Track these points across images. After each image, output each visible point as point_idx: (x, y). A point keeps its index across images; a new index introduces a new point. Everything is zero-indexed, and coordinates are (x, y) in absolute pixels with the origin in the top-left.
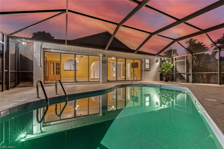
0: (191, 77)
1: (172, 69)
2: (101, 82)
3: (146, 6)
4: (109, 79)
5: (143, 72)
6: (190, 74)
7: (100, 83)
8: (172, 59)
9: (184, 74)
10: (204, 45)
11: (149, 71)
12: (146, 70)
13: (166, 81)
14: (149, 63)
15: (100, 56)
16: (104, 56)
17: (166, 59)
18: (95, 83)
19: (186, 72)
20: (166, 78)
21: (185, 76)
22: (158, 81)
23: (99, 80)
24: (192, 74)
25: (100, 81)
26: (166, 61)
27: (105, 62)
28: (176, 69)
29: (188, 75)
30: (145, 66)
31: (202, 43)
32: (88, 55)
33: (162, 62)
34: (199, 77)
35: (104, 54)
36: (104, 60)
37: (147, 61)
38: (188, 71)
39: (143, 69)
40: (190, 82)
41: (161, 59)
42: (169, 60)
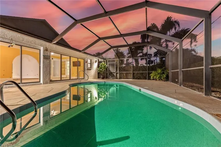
0: (118, 75)
1: (107, 69)
2: (42, 82)
3: (109, 17)
4: (53, 78)
5: (86, 71)
6: (118, 73)
7: (41, 84)
8: (106, 61)
9: (114, 73)
10: (124, 54)
11: (91, 69)
12: (88, 69)
13: (103, 78)
14: (90, 63)
15: (40, 50)
16: (46, 50)
17: (102, 61)
18: (32, 85)
19: (115, 71)
20: (103, 76)
21: (115, 74)
22: (97, 79)
23: (38, 81)
24: (119, 73)
25: (40, 82)
26: (102, 62)
27: (47, 58)
28: (109, 69)
29: (117, 73)
30: (87, 65)
31: (123, 52)
32: (21, 46)
33: (99, 62)
34: (121, 75)
35: (46, 48)
36: (46, 55)
37: (89, 61)
38: (116, 71)
39: (86, 68)
40: (118, 79)
41: (98, 60)
42: (104, 62)
